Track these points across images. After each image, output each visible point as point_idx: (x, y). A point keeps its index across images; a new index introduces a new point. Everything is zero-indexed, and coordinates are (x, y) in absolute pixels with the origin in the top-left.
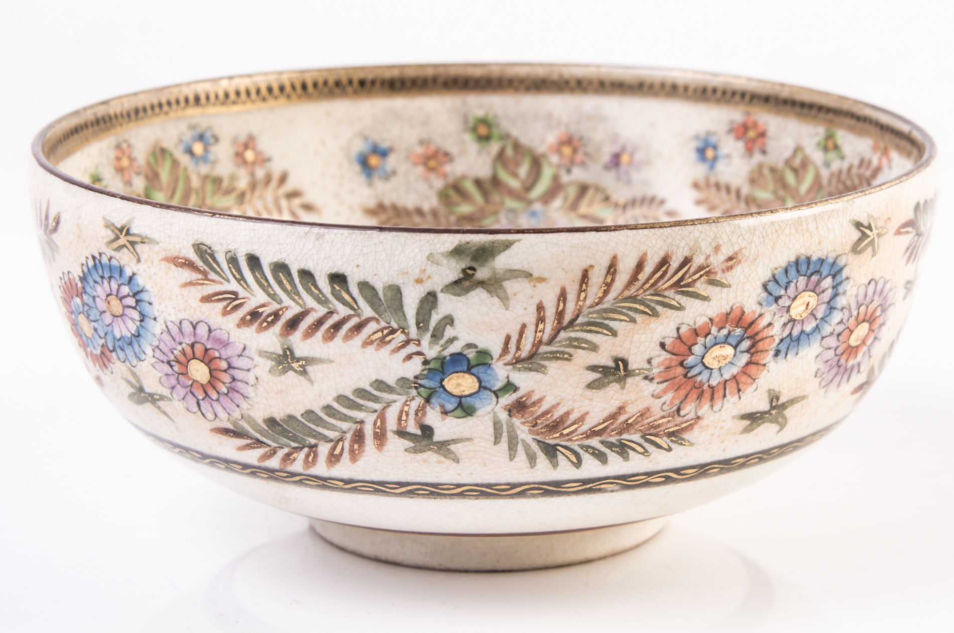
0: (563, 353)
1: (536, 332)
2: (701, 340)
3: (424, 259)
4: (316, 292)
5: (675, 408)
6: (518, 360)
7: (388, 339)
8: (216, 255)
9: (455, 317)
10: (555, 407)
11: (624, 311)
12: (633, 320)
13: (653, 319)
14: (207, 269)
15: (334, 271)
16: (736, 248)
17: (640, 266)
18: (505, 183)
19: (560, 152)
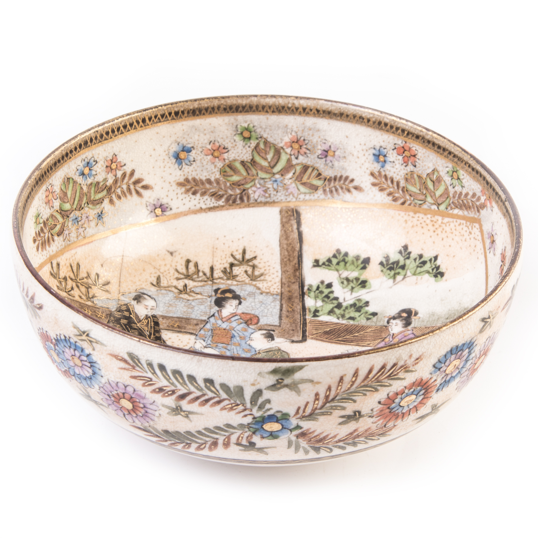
0: (328, 412)
1: (314, 405)
2: (399, 396)
3: (256, 375)
4: (196, 385)
5: (384, 425)
6: (304, 417)
7: (234, 408)
8: (140, 361)
9: (271, 400)
10: (321, 434)
11: (361, 391)
12: (365, 395)
13: (375, 393)
14: (135, 365)
15: (207, 377)
16: (421, 353)
17: (370, 371)
18: (258, 164)
19: (292, 147)
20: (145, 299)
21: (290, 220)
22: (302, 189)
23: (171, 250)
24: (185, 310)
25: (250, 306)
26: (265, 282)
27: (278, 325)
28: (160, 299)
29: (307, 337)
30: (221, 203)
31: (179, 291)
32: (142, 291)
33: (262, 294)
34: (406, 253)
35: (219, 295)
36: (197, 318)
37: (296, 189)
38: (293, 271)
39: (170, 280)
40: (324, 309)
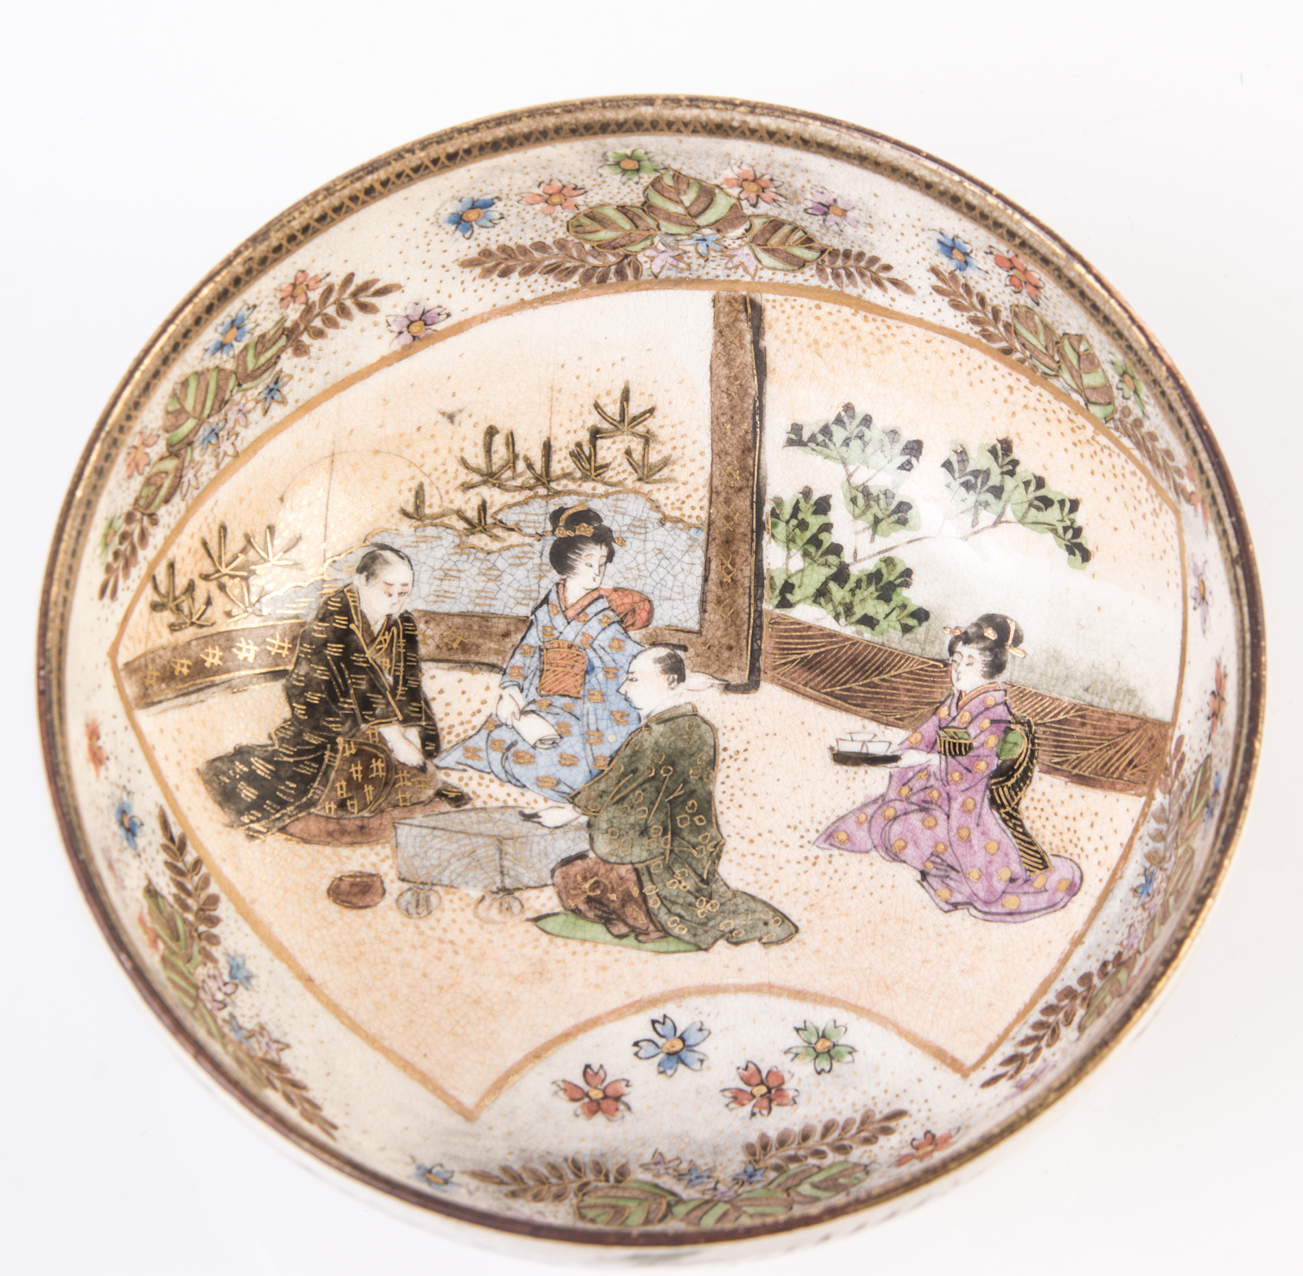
18: (660, 209)
19: (741, 186)
20: (386, 562)
21: (736, 320)
22: (767, 259)
23: (449, 410)
24: (480, 586)
25: (633, 565)
26: (672, 486)
27: (697, 628)
28: (422, 558)
29: (762, 675)
30: (572, 283)
31: (466, 526)
32: (378, 540)
33: (662, 522)
34: (1008, 459)
35: (562, 533)
36: (507, 611)
37: (753, 259)
38: (739, 453)
39: (447, 492)
40: (805, 580)
